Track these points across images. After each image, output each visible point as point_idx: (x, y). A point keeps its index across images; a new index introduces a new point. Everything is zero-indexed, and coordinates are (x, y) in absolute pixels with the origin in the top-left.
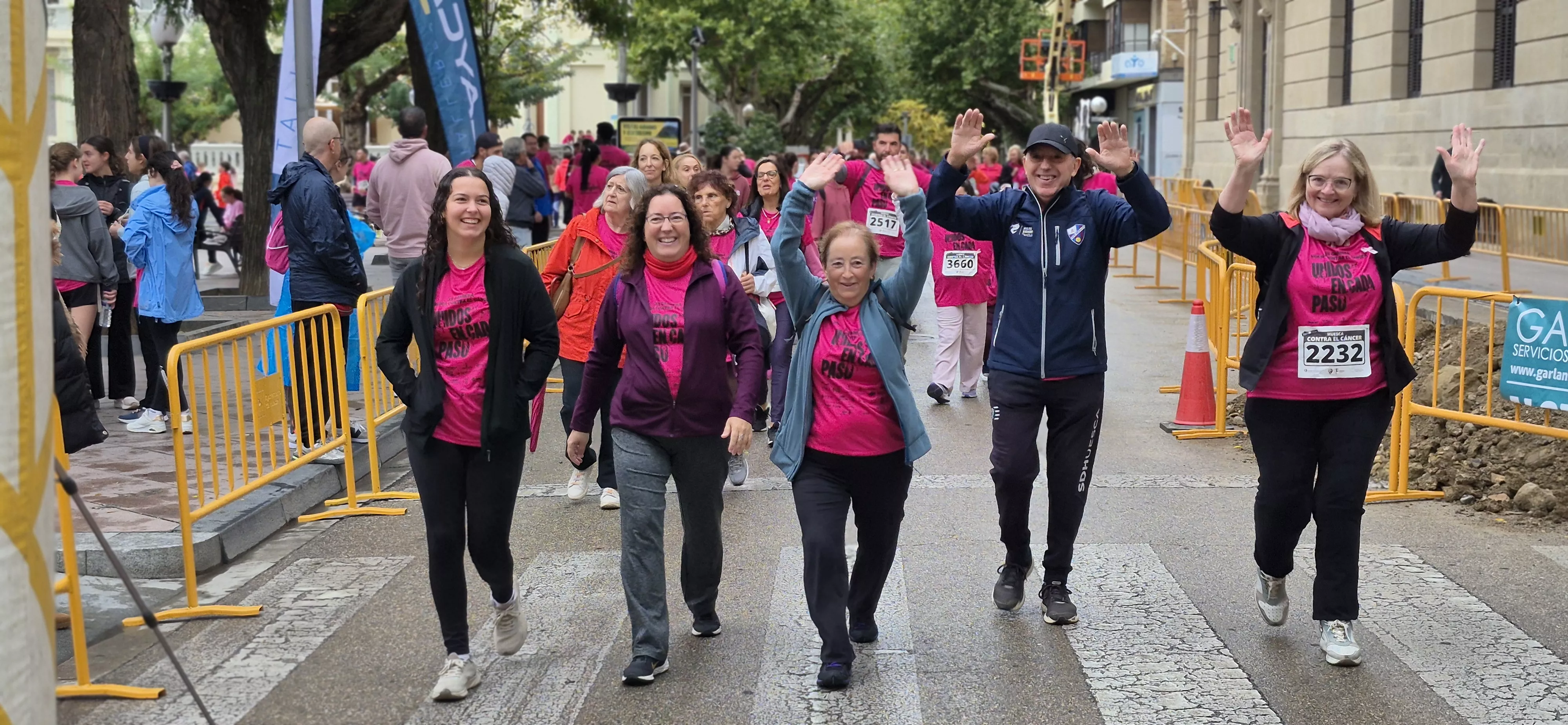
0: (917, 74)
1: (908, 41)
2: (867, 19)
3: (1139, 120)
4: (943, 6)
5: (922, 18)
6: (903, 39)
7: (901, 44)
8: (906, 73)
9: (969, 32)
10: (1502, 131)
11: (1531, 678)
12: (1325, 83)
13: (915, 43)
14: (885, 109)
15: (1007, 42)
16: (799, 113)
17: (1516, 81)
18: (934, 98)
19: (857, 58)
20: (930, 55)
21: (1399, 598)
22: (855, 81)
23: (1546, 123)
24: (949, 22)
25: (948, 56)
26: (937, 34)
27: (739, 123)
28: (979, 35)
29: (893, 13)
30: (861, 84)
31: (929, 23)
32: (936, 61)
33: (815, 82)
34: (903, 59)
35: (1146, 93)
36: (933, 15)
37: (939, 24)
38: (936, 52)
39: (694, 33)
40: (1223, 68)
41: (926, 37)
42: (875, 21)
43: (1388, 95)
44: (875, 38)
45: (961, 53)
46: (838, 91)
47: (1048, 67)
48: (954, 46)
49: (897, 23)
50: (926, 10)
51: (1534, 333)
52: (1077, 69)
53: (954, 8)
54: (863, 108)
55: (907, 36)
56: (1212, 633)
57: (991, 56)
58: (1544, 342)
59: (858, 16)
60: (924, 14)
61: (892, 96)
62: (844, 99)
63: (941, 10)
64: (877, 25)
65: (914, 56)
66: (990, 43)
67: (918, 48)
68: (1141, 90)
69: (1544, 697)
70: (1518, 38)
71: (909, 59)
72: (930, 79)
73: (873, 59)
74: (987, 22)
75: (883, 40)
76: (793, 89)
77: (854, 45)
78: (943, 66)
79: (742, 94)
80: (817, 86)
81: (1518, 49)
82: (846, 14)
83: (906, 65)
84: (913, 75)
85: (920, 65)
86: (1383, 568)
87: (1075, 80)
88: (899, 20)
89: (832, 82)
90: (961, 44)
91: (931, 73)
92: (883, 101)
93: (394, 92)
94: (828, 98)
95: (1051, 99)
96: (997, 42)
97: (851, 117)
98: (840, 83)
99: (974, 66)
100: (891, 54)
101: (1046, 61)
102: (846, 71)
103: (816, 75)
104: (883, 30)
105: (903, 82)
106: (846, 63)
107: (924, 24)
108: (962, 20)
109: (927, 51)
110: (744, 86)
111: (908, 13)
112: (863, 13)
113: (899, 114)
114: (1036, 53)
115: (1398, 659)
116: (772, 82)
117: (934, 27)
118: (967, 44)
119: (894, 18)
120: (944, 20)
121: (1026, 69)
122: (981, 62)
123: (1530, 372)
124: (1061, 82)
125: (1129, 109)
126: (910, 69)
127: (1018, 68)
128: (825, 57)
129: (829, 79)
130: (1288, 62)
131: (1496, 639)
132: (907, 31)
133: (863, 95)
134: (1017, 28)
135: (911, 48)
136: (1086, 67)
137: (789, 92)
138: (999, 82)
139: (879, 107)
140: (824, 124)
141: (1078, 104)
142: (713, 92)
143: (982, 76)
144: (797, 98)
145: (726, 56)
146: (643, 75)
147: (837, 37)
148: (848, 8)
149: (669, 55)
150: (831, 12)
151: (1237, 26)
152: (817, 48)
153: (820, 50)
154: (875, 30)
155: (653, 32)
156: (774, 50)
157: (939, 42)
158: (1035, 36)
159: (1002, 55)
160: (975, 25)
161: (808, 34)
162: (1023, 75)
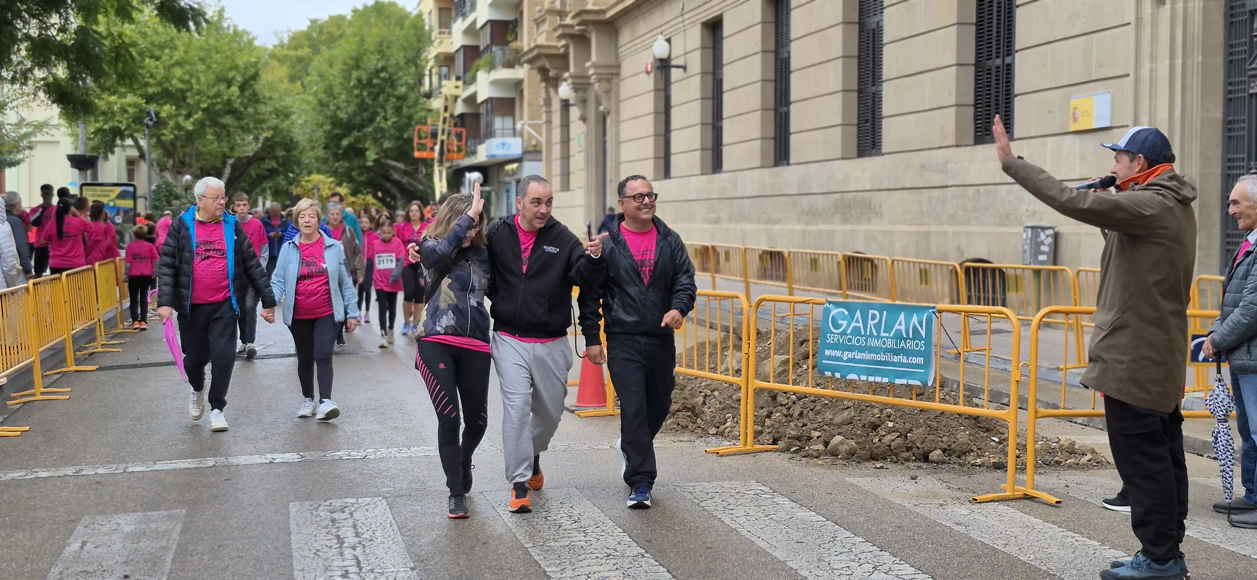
0: (329, 152)
1: (321, 126)
2: (285, 108)
3: (508, 191)
4: (350, 99)
5: (333, 108)
6: (317, 124)
7: (315, 128)
8: (320, 152)
9: (371, 120)
10: (782, 198)
11: (862, 561)
12: (651, 162)
13: (328, 128)
14: (299, 181)
16: (231, 181)
17: (792, 160)
18: (341, 173)
19: (278, 139)
20: (340, 138)
21: (762, 515)
22: (276, 158)
23: (814, 191)
24: (355, 112)
25: (355, 138)
26: (345, 121)
27: (178, 189)
28: (380, 122)
29: (308, 103)
30: (281, 161)
31: (338, 112)
32: (345, 142)
33: (243, 158)
34: (317, 140)
35: (513, 170)
36: (342, 105)
37: (346, 113)
38: (345, 135)
39: (145, 114)
40: (572, 151)
41: (336, 122)
42: (292, 110)
43: (699, 172)
44: (292, 124)
45: (365, 136)
46: (261, 166)
47: (437, 148)
48: (359, 131)
49: (311, 112)
50: (336, 101)
51: (841, 326)
52: (459, 150)
53: (359, 101)
54: (281, 181)
55: (320, 122)
56: (635, 544)
57: (390, 139)
58: (848, 332)
59: (278, 106)
60: (335, 105)
61: (305, 172)
62: (267, 173)
63: (348, 102)
64: (294, 113)
65: (326, 138)
66: (389, 128)
67: (330, 132)
68: (509, 167)
69: (873, 572)
70: (792, 129)
71: (323, 140)
72: (341, 157)
73: (291, 140)
74: (386, 112)
75: (301, 125)
77: (275, 128)
78: (350, 146)
79: (182, 165)
80: (244, 161)
81: (792, 138)
82: (270, 103)
83: (320, 145)
84: (326, 153)
85: (332, 145)
86: (747, 496)
87: (457, 159)
88: (313, 109)
89: (260, 157)
90: (365, 129)
91: (341, 152)
92: (298, 175)
94: (253, 172)
95: (440, 172)
96: (394, 128)
97: (270, 188)
98: (263, 159)
99: (376, 147)
100: (307, 136)
101: (435, 144)
102: (268, 149)
103: (244, 152)
104: (300, 116)
105: (317, 159)
106: (269, 143)
107: (335, 113)
108: (366, 110)
109: (337, 134)
110: (182, 160)
111: (321, 103)
112: (282, 103)
113: (310, 186)
114: (426, 138)
115: (770, 554)
116: (208, 157)
117: (342, 115)
118: (370, 129)
119: (309, 108)
120: (351, 109)
121: (419, 150)
122: (382, 144)
123: (838, 353)
124: (448, 160)
125: (499, 182)
126: (325, 148)
127: (413, 149)
128: (251, 137)
129: (254, 156)
130: (623, 146)
131: (833, 538)
132: (321, 118)
133: (281, 169)
134: (410, 118)
135: (324, 131)
136: (466, 149)
137: (220, 166)
138: (396, 160)
139: (294, 180)
141: (464, 176)
142: (156, 164)
143: (382, 155)
144: (227, 171)
145: (168, 135)
146: (94, 149)
147: (263, 121)
148: (271, 98)
149: (117, 133)
150: (258, 101)
151: (584, 119)
152: (245, 130)
153: (249, 131)
154: (294, 117)
155: (104, 113)
156: (209, 131)
157: (347, 127)
158: (425, 124)
159: (400, 138)
160: (376, 114)
161: (238, 119)
162: (416, 154)
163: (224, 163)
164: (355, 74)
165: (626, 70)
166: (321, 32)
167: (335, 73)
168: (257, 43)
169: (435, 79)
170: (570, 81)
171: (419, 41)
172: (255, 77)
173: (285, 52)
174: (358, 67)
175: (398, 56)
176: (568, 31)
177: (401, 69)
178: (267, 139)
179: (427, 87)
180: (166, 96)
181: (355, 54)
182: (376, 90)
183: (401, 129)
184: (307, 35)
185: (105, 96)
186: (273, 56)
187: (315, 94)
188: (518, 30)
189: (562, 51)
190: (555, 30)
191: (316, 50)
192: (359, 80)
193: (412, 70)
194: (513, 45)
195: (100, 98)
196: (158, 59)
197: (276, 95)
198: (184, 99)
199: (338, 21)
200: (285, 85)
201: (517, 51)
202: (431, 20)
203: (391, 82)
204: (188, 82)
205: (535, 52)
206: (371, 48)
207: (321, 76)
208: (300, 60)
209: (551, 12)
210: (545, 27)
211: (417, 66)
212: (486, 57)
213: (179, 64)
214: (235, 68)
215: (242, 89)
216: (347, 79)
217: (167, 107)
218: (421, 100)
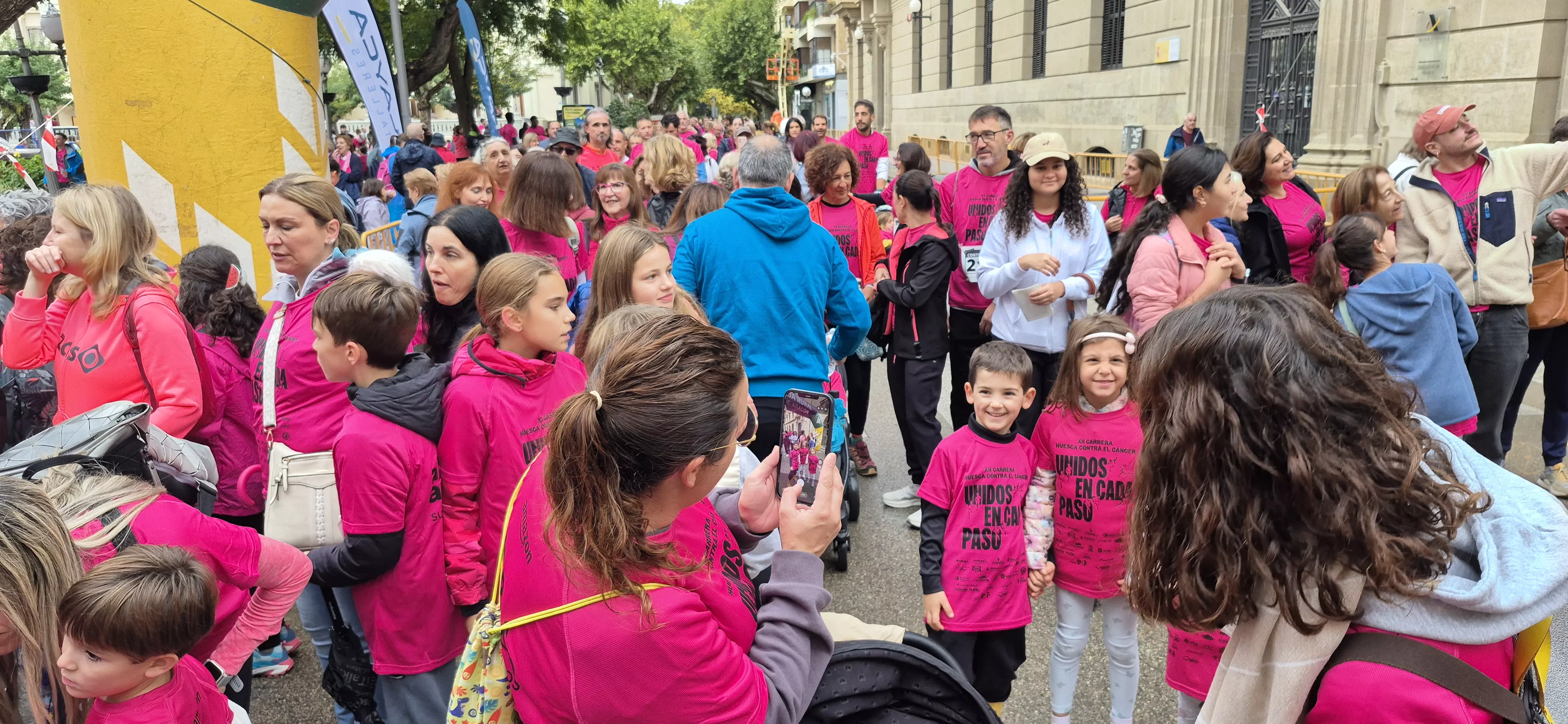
0: (717, 76)
1: (710, 59)
2: (688, 48)
3: (827, 100)
4: (727, 41)
5: (717, 48)
6: (708, 59)
7: (707, 61)
8: (711, 76)
9: (741, 54)
12: (911, 81)
13: (714, 61)
14: (703, 94)
15: (760, 59)
16: (658, 97)
18: (727, 89)
19: (686, 69)
20: (722, 67)
22: (685, 80)
24: (730, 50)
25: (731, 67)
26: (725, 56)
27: (626, 105)
28: (746, 56)
29: (702, 44)
30: (689, 82)
31: (721, 50)
32: (725, 70)
33: (664, 82)
34: (708, 69)
35: (830, 85)
36: (723, 46)
37: (725, 50)
38: (725, 65)
39: (600, 57)
40: (865, 73)
41: (719, 57)
42: (693, 49)
43: (938, 88)
44: (693, 58)
45: (738, 66)
46: (677, 86)
47: (780, 73)
48: (734, 62)
49: (704, 50)
50: (719, 43)
52: (795, 73)
53: (733, 42)
54: (691, 94)
55: (710, 57)
57: (753, 67)
59: (683, 47)
60: (718, 45)
63: (726, 43)
64: (695, 51)
65: (714, 67)
66: (752, 60)
67: (716, 63)
68: (827, 84)
71: (712, 69)
72: (725, 78)
73: (693, 68)
74: (750, 49)
75: (698, 58)
76: (653, 85)
77: (683, 61)
78: (729, 72)
79: (627, 88)
80: (666, 84)
82: (679, 45)
83: (711, 71)
84: (715, 76)
85: (717, 71)
87: (793, 80)
88: (705, 48)
89: (674, 81)
90: (737, 61)
91: (723, 75)
94: (672, 89)
95: (782, 90)
96: (755, 60)
98: (677, 82)
99: (745, 72)
100: (702, 66)
101: (779, 70)
102: (680, 75)
103: (664, 78)
104: (697, 53)
105: (711, 80)
106: (680, 72)
107: (718, 51)
108: (737, 48)
109: (720, 65)
110: (627, 85)
111: (710, 45)
112: (686, 45)
114: (774, 66)
116: (642, 82)
117: (723, 52)
118: (740, 61)
119: (703, 48)
120: (728, 48)
121: (769, 74)
122: (748, 70)
124: (787, 81)
125: (822, 94)
126: (713, 73)
127: (766, 73)
128: (668, 69)
129: (672, 80)
130: (894, 71)
132: (710, 54)
134: (765, 53)
135: (712, 63)
136: (800, 72)
137: (651, 87)
138: (758, 81)
139: (700, 93)
140: (671, 102)
141: (796, 91)
142: (612, 88)
143: (749, 77)
144: (654, 91)
145: (616, 69)
147: (674, 58)
148: (678, 42)
149: (587, 69)
150: (670, 45)
151: (871, 51)
152: (663, 64)
153: (666, 65)
154: (694, 54)
155: (577, 58)
156: (641, 66)
157: (726, 60)
158: (773, 57)
159: (758, 66)
160: (744, 50)
161: (659, 57)
162: (768, 78)
164: (730, 24)
165: (896, 19)
167: (718, 24)
169: (782, 25)
170: (861, 26)
172: (668, 29)
174: (732, 20)
175: (757, 11)
177: (759, 19)
178: (678, 69)
179: (777, 30)
180: (614, 44)
181: (729, 11)
182: (743, 35)
187: (706, 38)
192: (733, 28)
193: (766, 20)
194: (829, 1)
196: (608, 20)
197: (682, 41)
198: (625, 45)
200: (688, 33)
203: (753, 29)
204: (627, 34)
206: (740, 7)
207: (710, 26)
208: (701, 12)
211: (770, 16)
212: (812, 10)
213: (621, 22)
214: (655, 24)
215: (660, 37)
216: (725, 28)
217: (615, 51)
218: (773, 40)
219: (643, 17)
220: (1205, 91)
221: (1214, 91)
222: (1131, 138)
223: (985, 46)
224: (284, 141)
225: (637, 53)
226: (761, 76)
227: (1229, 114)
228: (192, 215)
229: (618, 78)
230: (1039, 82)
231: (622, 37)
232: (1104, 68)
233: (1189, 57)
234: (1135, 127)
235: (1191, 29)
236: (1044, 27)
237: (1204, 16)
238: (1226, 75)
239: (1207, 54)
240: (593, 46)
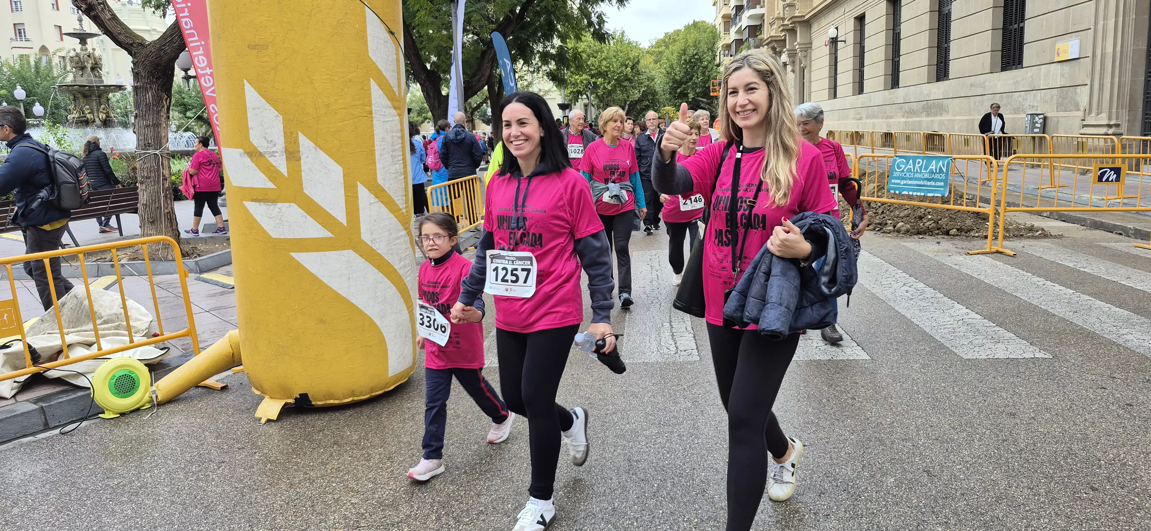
1: (668, 83)
2: (652, 76)
5: (673, 75)
6: (666, 83)
7: (665, 85)
9: (691, 79)
10: (895, 105)
13: (671, 84)
17: (900, 86)
19: (649, 91)
22: (648, 100)
23: (912, 101)
24: (683, 76)
25: (683, 88)
26: (679, 80)
28: (695, 80)
29: (662, 73)
30: (651, 101)
31: (676, 76)
32: (679, 91)
34: (666, 90)
36: (677, 73)
37: (679, 76)
38: (679, 87)
39: (590, 83)
41: (675, 81)
42: (655, 77)
43: (851, 94)
44: (655, 83)
45: (688, 87)
46: (642, 104)
48: (685, 85)
49: (664, 77)
50: (674, 71)
53: (685, 70)
55: (668, 81)
57: (699, 87)
59: (649, 75)
60: (674, 73)
61: (662, 105)
63: (680, 71)
65: (670, 89)
66: (699, 83)
67: (672, 86)
70: (901, 69)
71: (668, 90)
72: (677, 98)
73: (655, 91)
74: (697, 75)
75: (659, 84)
77: (648, 86)
78: (681, 92)
80: (634, 102)
81: (901, 73)
82: (645, 75)
83: (667, 93)
84: (670, 96)
85: (673, 92)
90: (688, 84)
91: (677, 95)
93: (482, 111)
94: (638, 107)
96: (702, 82)
98: (644, 99)
99: (693, 91)
100: (662, 89)
102: (645, 96)
103: (634, 98)
104: (658, 80)
105: (667, 99)
106: (645, 93)
107: (674, 77)
108: (688, 74)
109: (675, 87)
111: (668, 73)
112: (651, 74)
117: (678, 78)
118: (690, 83)
119: (662, 75)
120: (681, 75)
121: (713, 92)
122: (696, 90)
126: (669, 94)
127: (710, 92)
128: (637, 91)
129: (640, 98)
132: (668, 79)
134: (709, 76)
135: (669, 86)
138: (702, 97)
143: (697, 95)
144: (627, 107)
146: (571, 100)
147: (642, 83)
148: (645, 72)
149: (579, 93)
150: (639, 74)
151: (793, 71)
152: (634, 88)
154: (656, 80)
155: (574, 84)
156: (618, 89)
157: (679, 83)
158: (716, 79)
159: (705, 86)
160: (693, 76)
161: (631, 83)
162: (711, 94)
163: (625, 103)
164: (683, 58)
165: (814, 46)
166: (670, 39)
167: (674, 58)
168: (641, 46)
169: (722, 56)
170: (786, 53)
171: (714, 39)
172: (638, 62)
173: (654, 49)
174: (685, 54)
175: (704, 47)
176: (785, 28)
177: (705, 53)
178: (644, 91)
179: (717, 61)
180: (600, 74)
181: (683, 48)
182: (693, 65)
183: (705, 82)
184: (664, 41)
185: (574, 76)
186: (648, 52)
187: (665, 68)
188: (762, 29)
189: (783, 38)
190: (779, 28)
191: (667, 47)
192: (685, 60)
193: (710, 53)
194: (759, 37)
195: (571, 77)
196: (595, 57)
197: (647, 71)
198: (607, 75)
199: (677, 32)
200: (652, 65)
201: (761, 40)
202: (720, 29)
203: (701, 60)
204: (609, 67)
205: (770, 40)
206: (691, 45)
207: (668, 60)
208: (661, 53)
209: (777, 19)
210: (775, 26)
211: (712, 51)
212: (746, 44)
213: (604, 59)
214: (629, 59)
215: (632, 68)
216: (680, 60)
217: (600, 79)
218: (715, 68)
219: (621, 54)
220: (1107, 82)
221: (1116, 80)
222: (1033, 124)
223: (893, 60)
224: (372, 82)
225: (615, 80)
226: (706, 93)
227: (1132, 98)
228: (296, 142)
229: (601, 99)
230: (943, 85)
231: (605, 69)
232: (1003, 69)
233: (1090, 54)
234: (1038, 115)
235: (1091, 32)
236: (947, 40)
237: (1105, 18)
238: (1129, 67)
239: (1109, 49)
240: (585, 76)
